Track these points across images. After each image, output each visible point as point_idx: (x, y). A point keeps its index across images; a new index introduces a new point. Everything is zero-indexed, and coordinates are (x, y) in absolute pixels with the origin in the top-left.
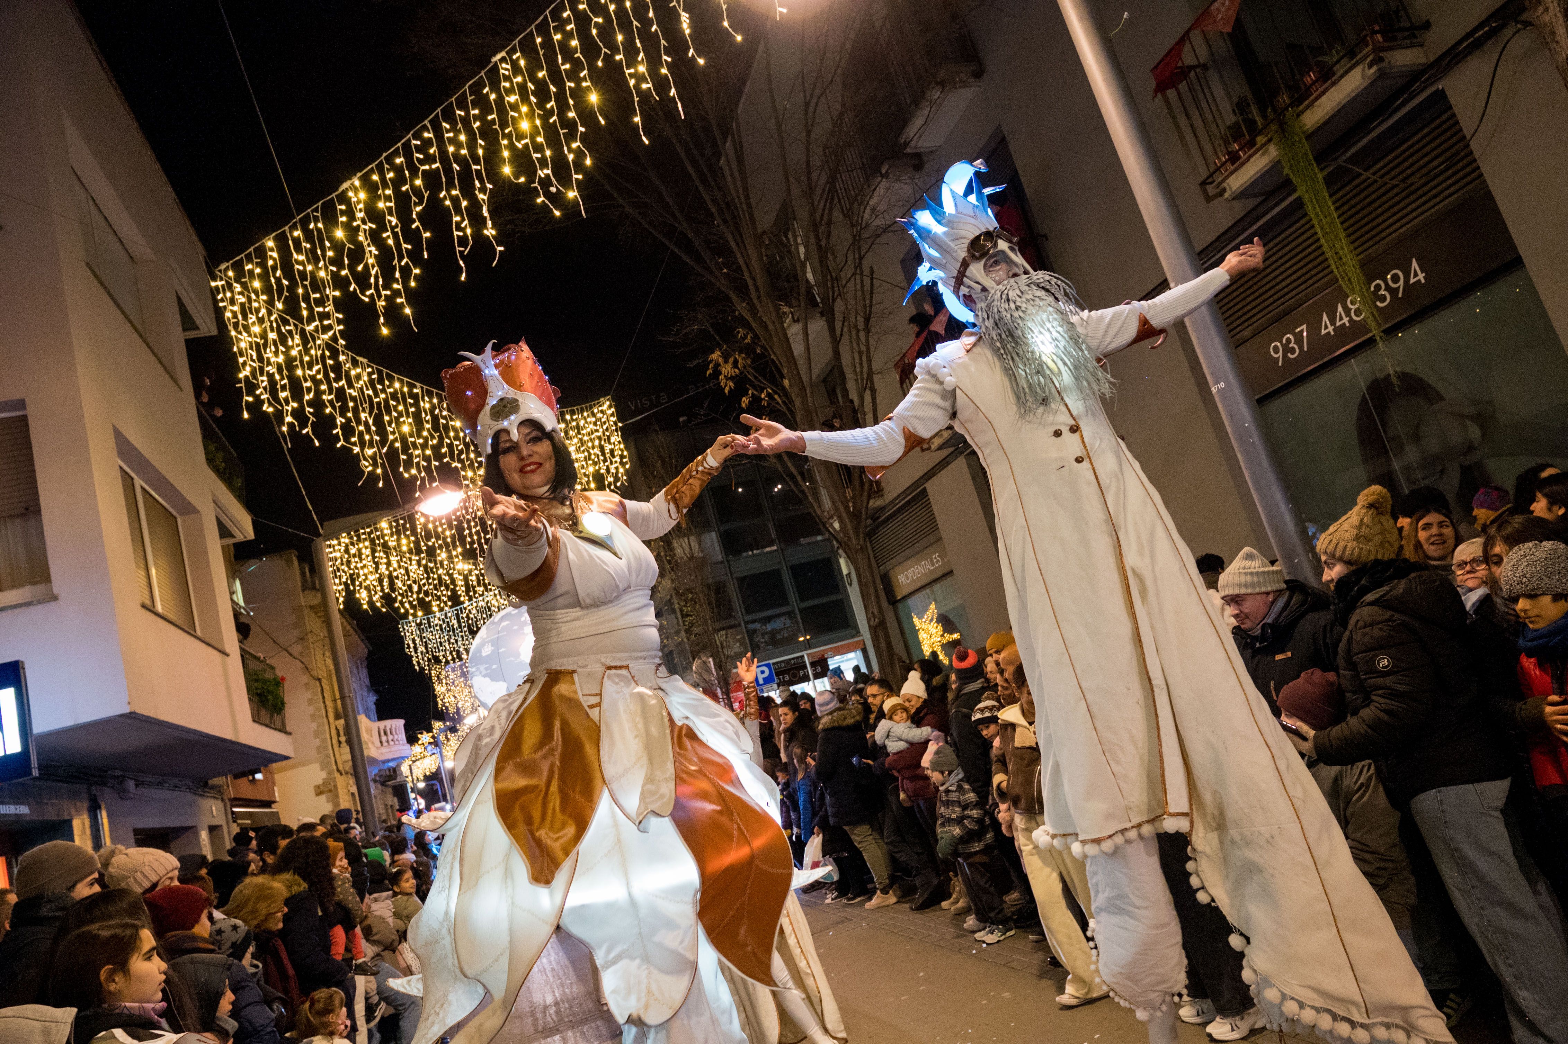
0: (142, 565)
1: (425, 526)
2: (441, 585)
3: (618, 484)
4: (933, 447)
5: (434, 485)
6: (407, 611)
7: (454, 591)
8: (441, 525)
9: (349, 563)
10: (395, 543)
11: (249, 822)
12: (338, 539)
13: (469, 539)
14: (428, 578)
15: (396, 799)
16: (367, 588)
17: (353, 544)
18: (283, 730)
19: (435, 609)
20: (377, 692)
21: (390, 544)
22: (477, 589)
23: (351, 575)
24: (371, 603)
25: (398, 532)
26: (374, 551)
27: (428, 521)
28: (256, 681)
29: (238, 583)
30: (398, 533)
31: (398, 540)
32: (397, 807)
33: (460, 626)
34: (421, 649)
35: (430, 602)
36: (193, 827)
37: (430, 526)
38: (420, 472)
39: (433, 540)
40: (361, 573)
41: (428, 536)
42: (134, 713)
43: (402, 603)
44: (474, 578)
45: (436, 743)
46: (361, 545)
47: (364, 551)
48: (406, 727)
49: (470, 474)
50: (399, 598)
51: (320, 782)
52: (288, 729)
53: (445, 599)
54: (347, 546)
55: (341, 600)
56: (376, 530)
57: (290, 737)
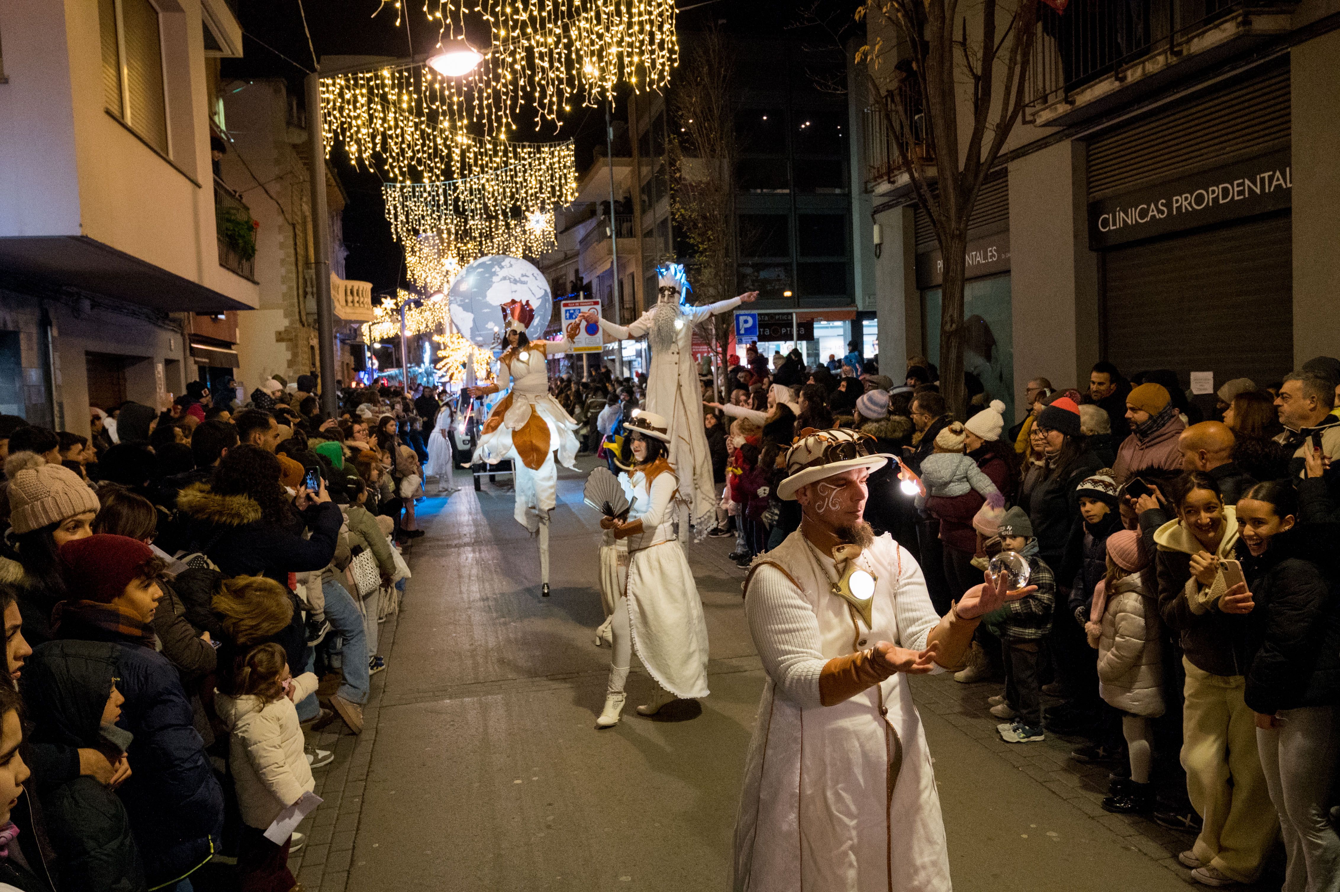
0: (112, 61)
1: (431, 84)
2: (435, 157)
3: (662, 84)
4: (1039, 121)
5: (460, 38)
6: (395, 175)
7: (448, 166)
8: (450, 87)
9: (341, 109)
10: (395, 98)
11: (207, 360)
12: (333, 78)
13: (477, 111)
14: (423, 145)
15: (352, 358)
16: (358, 142)
17: (348, 88)
18: (250, 278)
19: (426, 181)
20: (348, 248)
21: (390, 97)
22: (474, 168)
23: (343, 123)
24: (360, 160)
25: (400, 85)
26: (370, 101)
27: (434, 80)
28: (229, 220)
29: (221, 104)
30: (400, 87)
31: (400, 94)
32: (353, 366)
33: (446, 203)
34: (402, 218)
35: (422, 171)
36: (149, 358)
37: (437, 86)
38: (445, 17)
39: (438, 103)
40: (354, 123)
41: (433, 98)
42: (87, 237)
43: (392, 167)
44: (472, 155)
45: (399, 310)
46: (358, 92)
47: (359, 98)
48: (373, 290)
49: (503, 33)
50: (390, 160)
51: (282, 329)
52: (256, 278)
53: (438, 172)
54: (342, 88)
55: (328, 149)
56: (377, 77)
57: (257, 287)
